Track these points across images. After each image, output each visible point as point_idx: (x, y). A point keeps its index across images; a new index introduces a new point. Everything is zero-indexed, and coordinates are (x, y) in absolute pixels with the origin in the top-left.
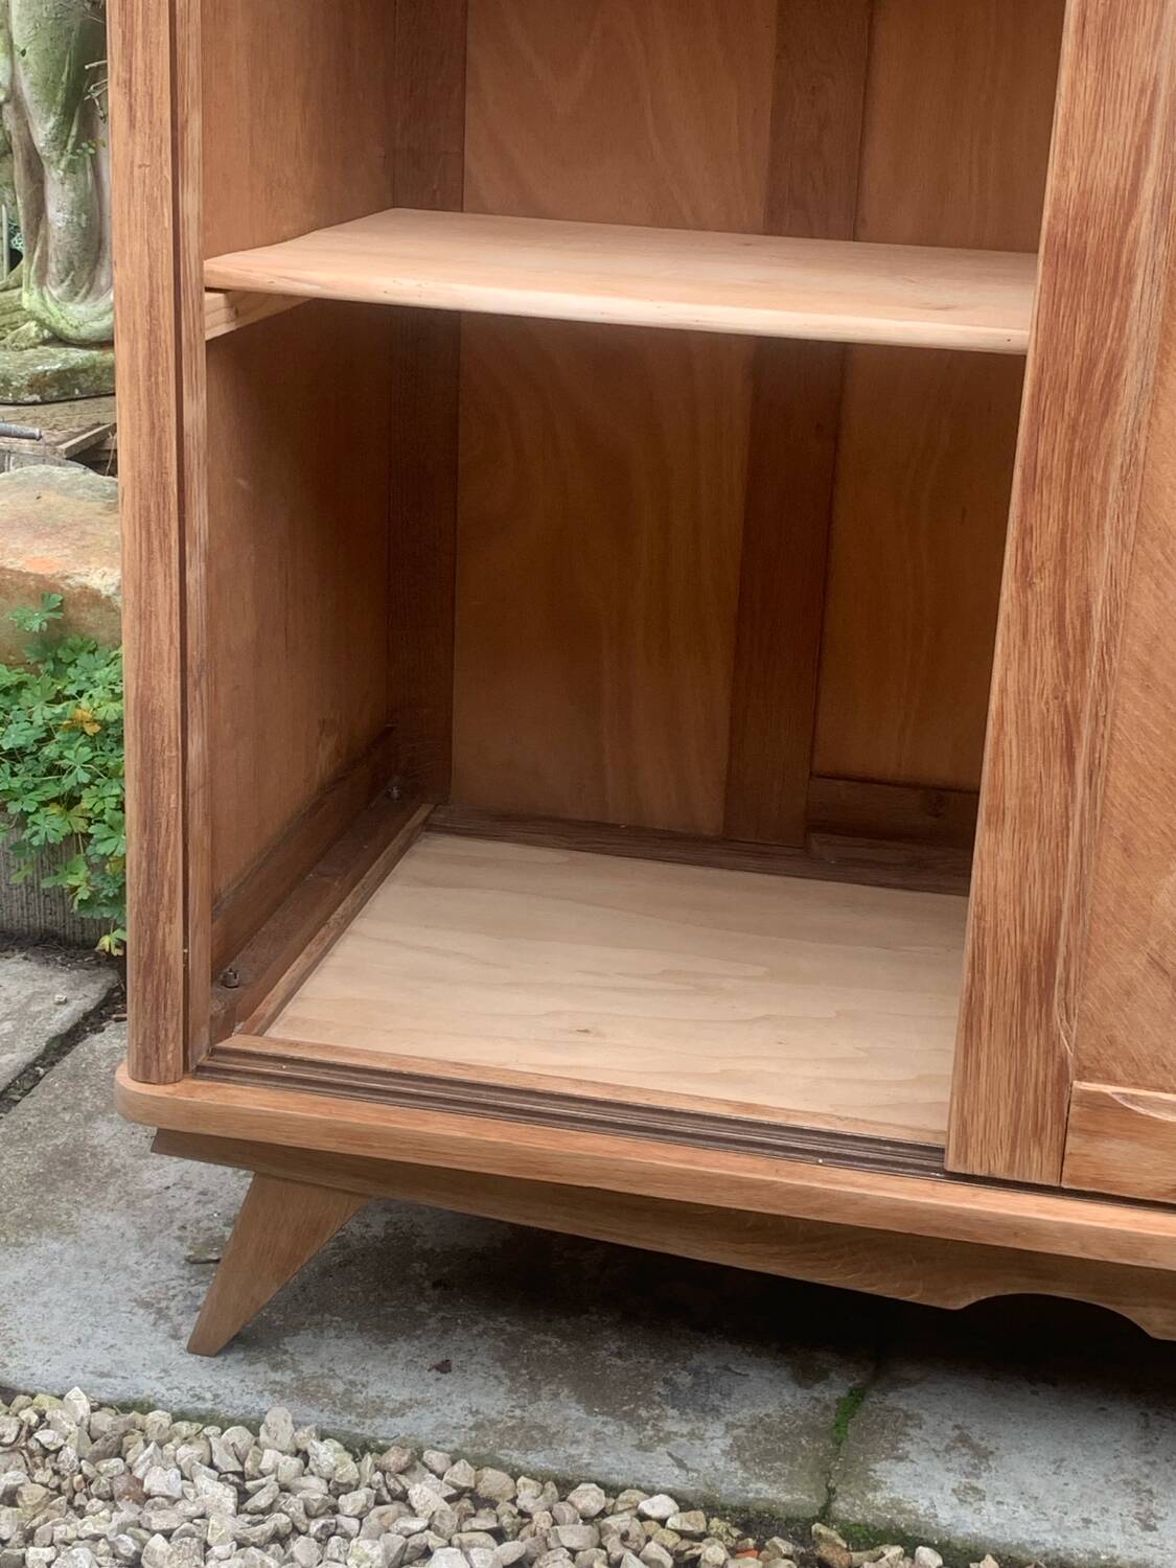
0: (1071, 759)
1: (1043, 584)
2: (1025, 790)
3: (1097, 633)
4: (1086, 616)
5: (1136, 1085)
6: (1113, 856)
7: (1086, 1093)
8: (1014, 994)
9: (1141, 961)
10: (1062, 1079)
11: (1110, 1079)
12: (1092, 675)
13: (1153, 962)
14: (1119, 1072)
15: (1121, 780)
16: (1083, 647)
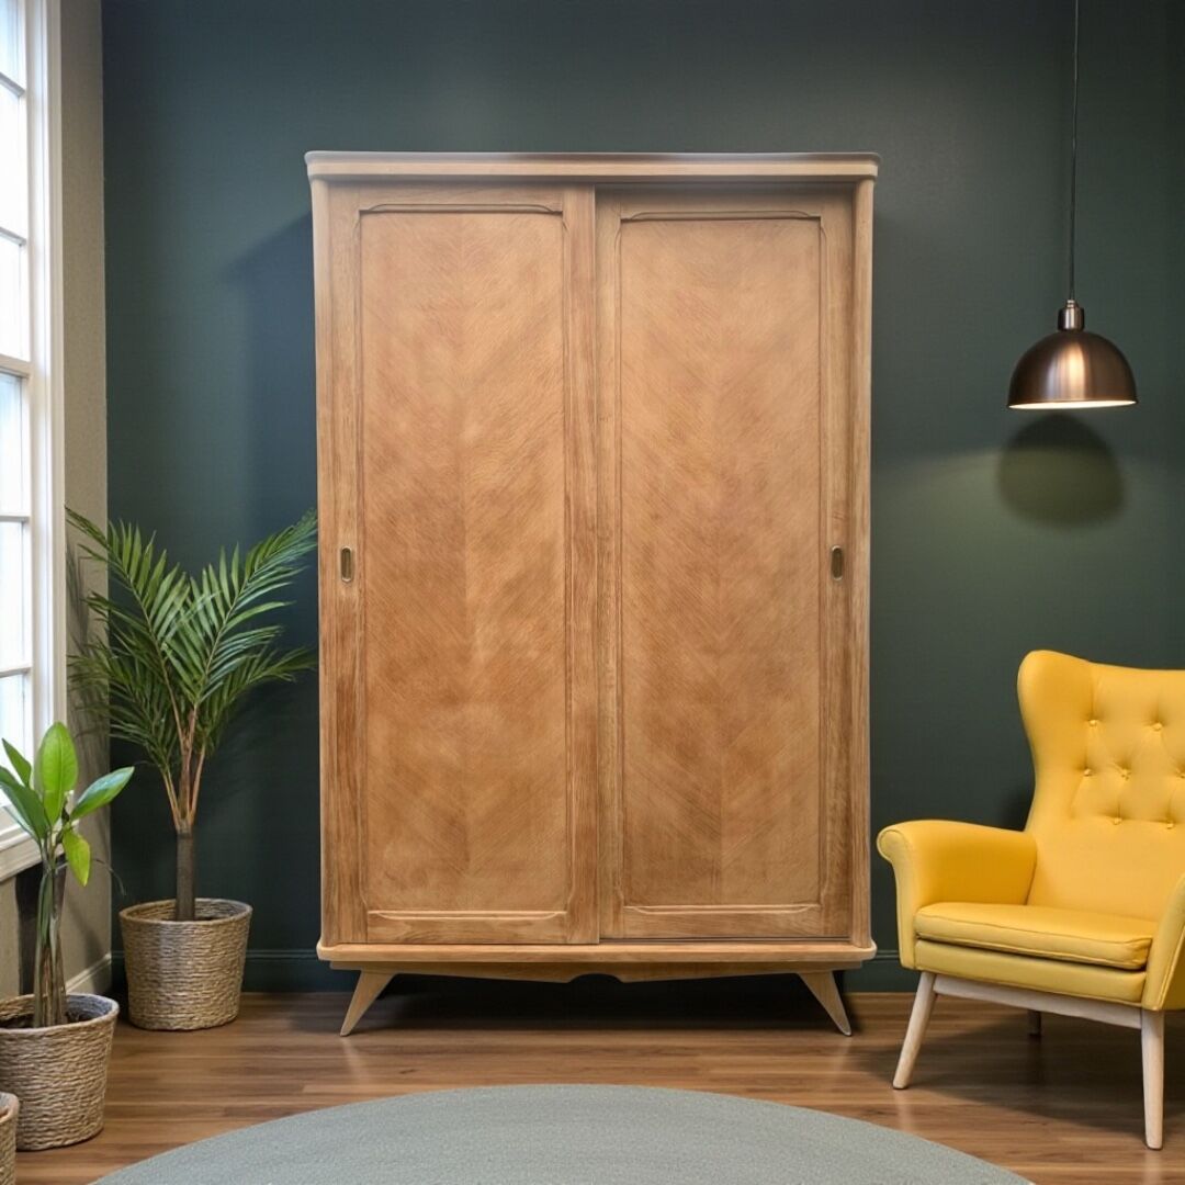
0: (356, 819)
1: (344, 773)
2: (345, 830)
3: (359, 785)
4: (355, 781)
5: (385, 909)
6: (371, 845)
7: (372, 915)
8: (349, 888)
9: (382, 874)
10: (365, 911)
11: (378, 909)
12: (359, 796)
13: (386, 874)
14: (380, 906)
15: (371, 824)
16: (356, 791)
